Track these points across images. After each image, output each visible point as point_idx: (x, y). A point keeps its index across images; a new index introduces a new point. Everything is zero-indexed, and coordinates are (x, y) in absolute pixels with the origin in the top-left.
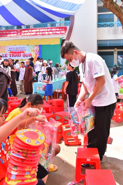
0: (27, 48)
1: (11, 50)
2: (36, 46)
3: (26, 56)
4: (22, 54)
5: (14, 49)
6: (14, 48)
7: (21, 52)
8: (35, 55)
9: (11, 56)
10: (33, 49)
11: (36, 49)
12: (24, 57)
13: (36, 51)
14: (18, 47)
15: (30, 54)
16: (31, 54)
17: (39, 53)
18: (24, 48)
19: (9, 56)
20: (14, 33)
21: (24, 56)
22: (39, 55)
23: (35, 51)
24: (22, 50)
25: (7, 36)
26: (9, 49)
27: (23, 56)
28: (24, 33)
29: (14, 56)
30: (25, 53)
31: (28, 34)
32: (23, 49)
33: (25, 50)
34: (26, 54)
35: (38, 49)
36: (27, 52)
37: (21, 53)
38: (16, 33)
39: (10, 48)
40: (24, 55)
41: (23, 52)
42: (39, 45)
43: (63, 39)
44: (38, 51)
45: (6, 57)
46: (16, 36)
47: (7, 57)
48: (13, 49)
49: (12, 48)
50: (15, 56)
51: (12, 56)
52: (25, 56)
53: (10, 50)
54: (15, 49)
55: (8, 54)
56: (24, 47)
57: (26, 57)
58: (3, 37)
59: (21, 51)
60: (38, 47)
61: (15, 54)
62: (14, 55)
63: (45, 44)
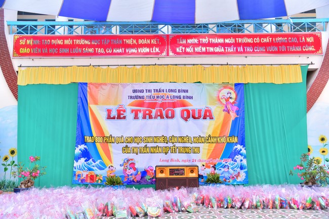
0: (193, 90)
1: (140, 97)
2: (225, 85)
3: (194, 117)
4: (178, 111)
5: (149, 94)
6: (150, 91)
7: (174, 105)
8: (223, 114)
9: (140, 115)
10: (215, 95)
12: (186, 119)
13: (227, 100)
14: (166, 86)
15: (206, 111)
16: (210, 111)
17: (236, 108)
18: (187, 91)
19: (133, 115)
20: (150, 46)
21: (185, 115)
22: (237, 113)
23: (224, 101)
24: (179, 97)
25: (125, 53)
26: (134, 95)
27: (182, 116)
28: (187, 46)
29: (151, 117)
30: (189, 108)
31: (198, 49)
32: (182, 94)
33: (191, 98)
34: (194, 111)
35: (233, 95)
36: (195, 105)
37: (174, 107)
38: (157, 46)
39: (135, 91)
40: (185, 113)
41: (183, 105)
42: (236, 85)
43: (311, 67)
44: (231, 101)
45: (119, 118)
46: (157, 54)
47: (124, 118)
48: (145, 94)
49: (142, 91)
50: (153, 114)
51: (144, 117)
52: (188, 117)
53: (136, 97)
54: (153, 94)
55: (129, 109)
57: (191, 119)
58: (113, 54)
59: (176, 100)
60: (231, 89)
61: (154, 111)
62: (151, 112)
63: (255, 82)
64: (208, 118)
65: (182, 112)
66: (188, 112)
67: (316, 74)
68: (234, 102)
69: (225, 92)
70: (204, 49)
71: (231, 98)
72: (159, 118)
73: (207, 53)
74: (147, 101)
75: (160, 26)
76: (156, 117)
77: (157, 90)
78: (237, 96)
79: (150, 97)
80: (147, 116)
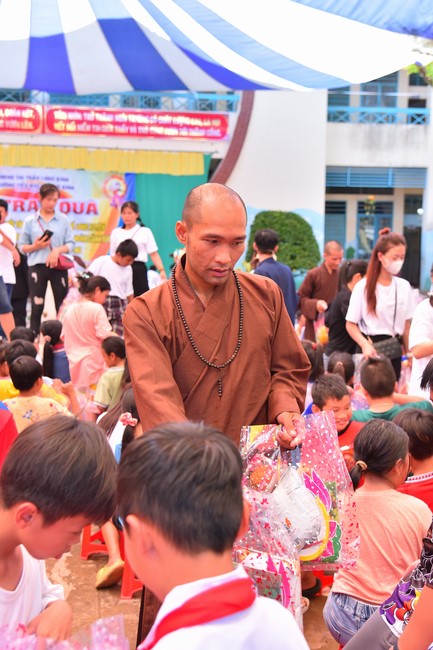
0: (75, 179)
1: (9, 185)
2: (114, 175)
3: (75, 211)
5: (20, 181)
6: (21, 178)
8: (110, 209)
10: (101, 185)
11: (115, 187)
13: (115, 192)
15: (90, 205)
16: (94, 206)
18: (66, 180)
21: (66, 209)
23: (111, 194)
28: (67, 122)
29: (23, 210)
30: (71, 201)
31: (81, 127)
32: (61, 183)
33: (72, 188)
34: (75, 204)
35: (123, 187)
36: (76, 197)
40: (65, 206)
42: (127, 175)
43: (215, 156)
44: (120, 194)
46: (29, 130)
48: (16, 181)
49: (11, 177)
50: (26, 206)
51: (15, 209)
52: (69, 210)
53: (4, 185)
54: (25, 181)
56: (64, 176)
57: (72, 213)
60: (120, 179)
62: (22, 203)
63: (149, 171)
64: (92, 214)
65: (62, 204)
66: (68, 205)
67: (220, 166)
68: (123, 196)
69: (113, 183)
70: (88, 128)
71: (119, 190)
72: (33, 211)
73: (92, 132)
74: (18, 189)
75: (34, 92)
76: (29, 210)
77: (30, 178)
78: (127, 187)
79: (22, 185)
80: (19, 209)
